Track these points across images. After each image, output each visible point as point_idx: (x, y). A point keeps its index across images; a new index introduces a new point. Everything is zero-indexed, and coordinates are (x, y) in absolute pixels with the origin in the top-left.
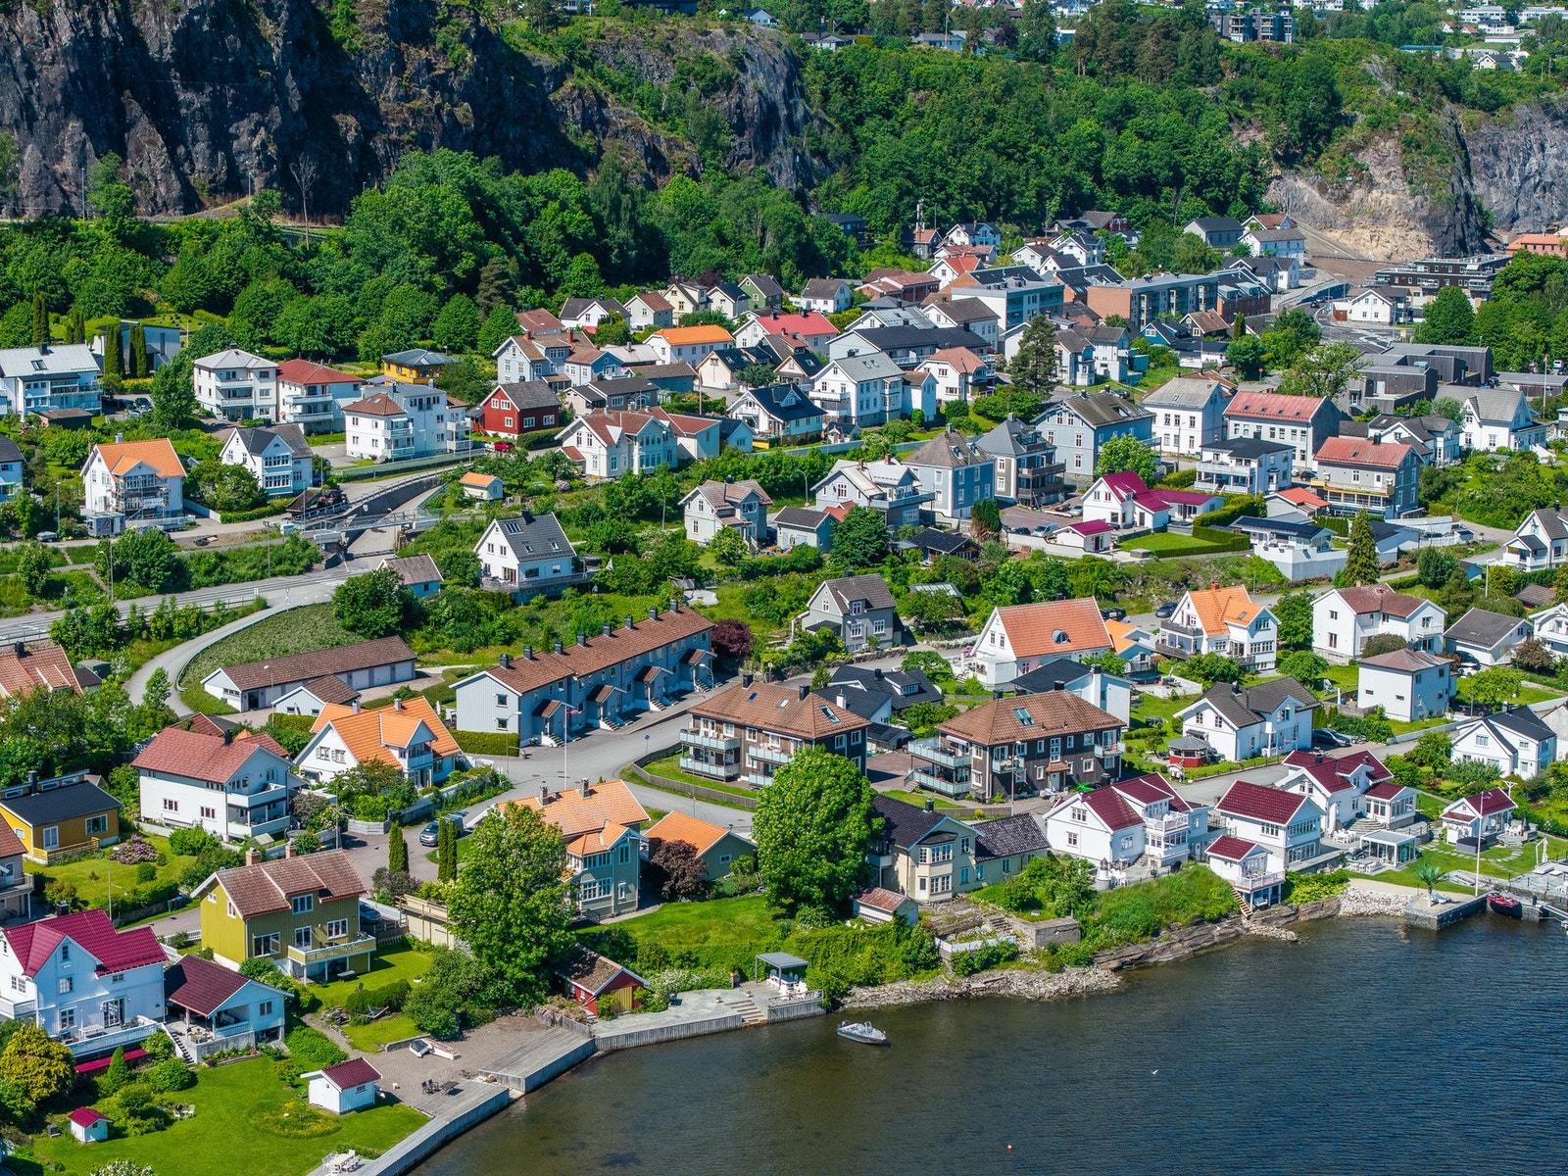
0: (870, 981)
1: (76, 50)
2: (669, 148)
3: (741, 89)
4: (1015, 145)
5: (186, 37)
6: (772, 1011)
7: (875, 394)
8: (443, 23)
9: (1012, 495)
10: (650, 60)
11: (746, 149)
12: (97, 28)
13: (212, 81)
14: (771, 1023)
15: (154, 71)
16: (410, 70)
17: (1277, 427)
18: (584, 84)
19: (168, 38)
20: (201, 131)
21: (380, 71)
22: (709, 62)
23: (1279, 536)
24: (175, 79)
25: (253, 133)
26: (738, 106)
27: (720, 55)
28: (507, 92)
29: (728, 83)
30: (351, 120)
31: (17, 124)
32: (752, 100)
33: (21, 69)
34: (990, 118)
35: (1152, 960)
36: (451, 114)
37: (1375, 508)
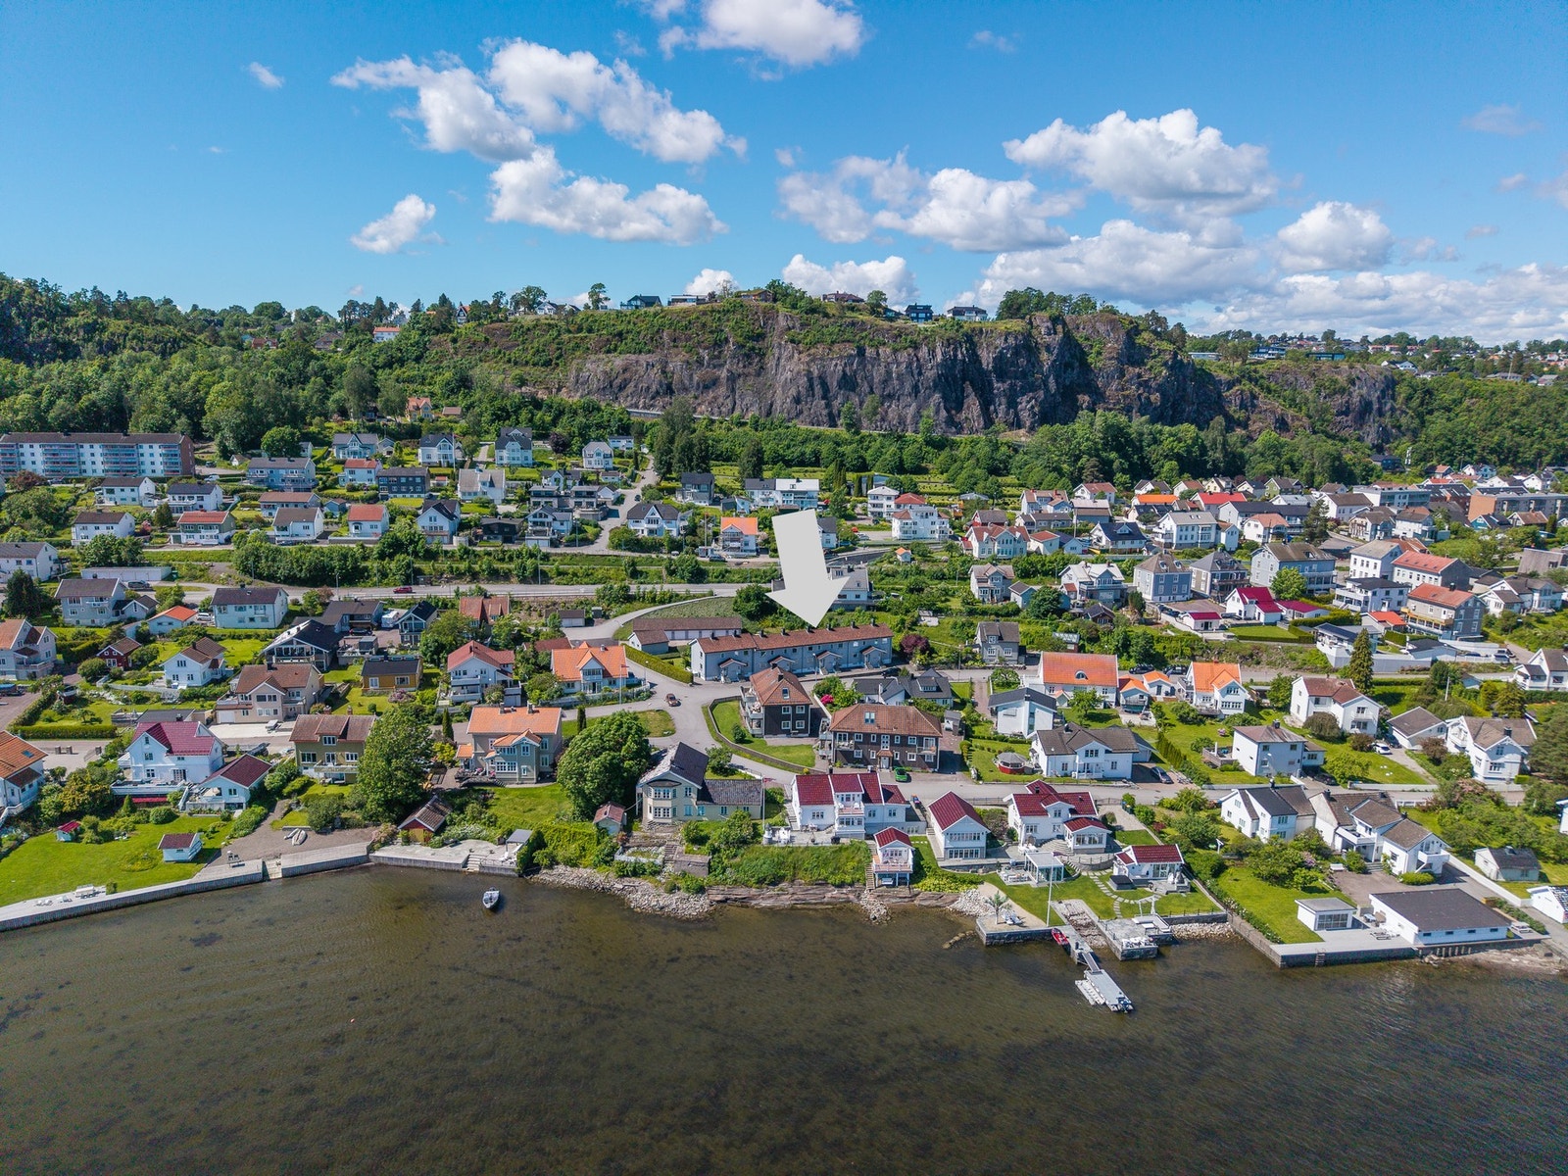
0: (572, 863)
1: (944, 364)
2: (1293, 420)
3: (1350, 394)
4: (1528, 427)
5: (999, 359)
6: (481, 867)
7: (1190, 533)
8: (1154, 357)
9: (1207, 593)
10: (1302, 380)
11: (1349, 423)
12: (956, 356)
13: (1010, 378)
14: (480, 873)
15: (984, 373)
16: (1127, 377)
17: (1422, 574)
18: (1246, 388)
19: (991, 360)
20: (1003, 400)
21: (1110, 377)
22: (1335, 382)
23: (1339, 639)
24: (993, 377)
25: (1028, 402)
26: (1347, 402)
27: (1342, 379)
28: (1189, 390)
29: (1342, 391)
30: (1087, 398)
31: (910, 395)
32: (1356, 400)
33: (916, 372)
34: (1515, 413)
35: (753, 902)
36: (1148, 398)
37: (1436, 631)
